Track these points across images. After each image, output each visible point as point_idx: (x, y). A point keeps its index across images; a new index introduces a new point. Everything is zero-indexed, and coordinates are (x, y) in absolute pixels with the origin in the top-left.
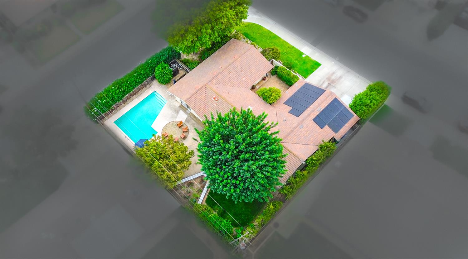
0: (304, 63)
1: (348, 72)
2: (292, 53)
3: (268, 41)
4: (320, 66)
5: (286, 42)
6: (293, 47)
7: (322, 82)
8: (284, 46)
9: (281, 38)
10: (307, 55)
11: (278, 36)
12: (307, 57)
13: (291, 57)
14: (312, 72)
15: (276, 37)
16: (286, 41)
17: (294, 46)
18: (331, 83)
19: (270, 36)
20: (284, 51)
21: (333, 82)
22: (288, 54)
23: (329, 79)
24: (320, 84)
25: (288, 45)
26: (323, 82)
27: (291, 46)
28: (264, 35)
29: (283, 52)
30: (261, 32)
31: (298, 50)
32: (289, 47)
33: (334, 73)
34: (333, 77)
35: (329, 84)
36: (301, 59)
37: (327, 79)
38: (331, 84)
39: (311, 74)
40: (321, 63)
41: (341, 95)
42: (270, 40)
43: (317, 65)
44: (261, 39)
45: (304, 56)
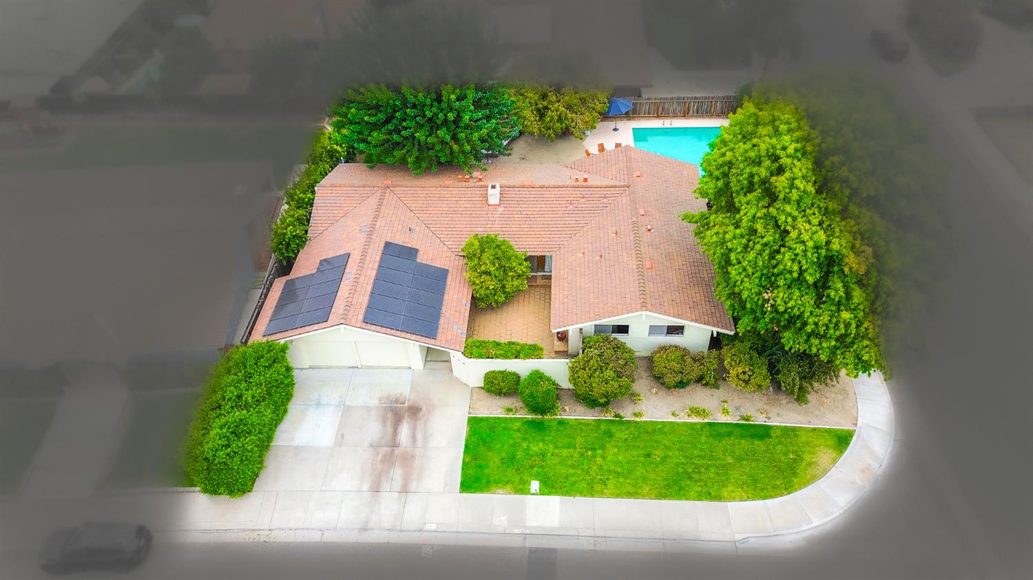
0: (511, 460)
1: (365, 529)
2: (573, 466)
3: (676, 457)
4: (462, 484)
5: (630, 495)
6: (592, 496)
7: (419, 436)
8: (618, 474)
9: (657, 498)
10: (529, 496)
11: (674, 502)
12: (522, 489)
13: (565, 452)
14: (467, 447)
15: (674, 487)
16: (632, 501)
17: (588, 500)
18: (393, 451)
19: (690, 478)
20: (604, 458)
21: (388, 460)
22: (582, 456)
23: (407, 460)
24: (419, 427)
26: (414, 438)
27: (601, 495)
28: (713, 470)
29: (599, 452)
30: (734, 474)
31: (567, 493)
32: (604, 482)
33: (405, 490)
34: (397, 473)
35: (394, 444)
36: (532, 467)
37: (413, 457)
38: (389, 449)
39: (467, 441)
40: (465, 495)
41: (343, 436)
42: (678, 465)
43: (473, 481)
44: (701, 450)
45: (535, 485)
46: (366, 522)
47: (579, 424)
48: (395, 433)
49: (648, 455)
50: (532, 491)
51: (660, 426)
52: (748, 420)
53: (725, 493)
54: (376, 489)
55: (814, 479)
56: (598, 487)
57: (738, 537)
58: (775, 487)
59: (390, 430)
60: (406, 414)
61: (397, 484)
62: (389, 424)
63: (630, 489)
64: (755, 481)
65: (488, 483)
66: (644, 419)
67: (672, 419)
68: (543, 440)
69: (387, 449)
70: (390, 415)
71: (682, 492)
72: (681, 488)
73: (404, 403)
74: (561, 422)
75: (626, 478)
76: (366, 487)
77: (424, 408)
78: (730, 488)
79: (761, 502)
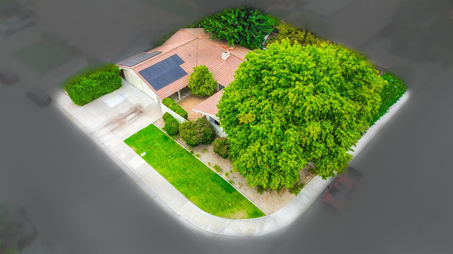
0: (146, 142)
1: (92, 133)
2: (159, 156)
3: (192, 176)
4: (127, 140)
5: (165, 176)
6: (154, 168)
7: (133, 120)
8: (169, 168)
9: (170, 183)
10: (138, 156)
11: (174, 188)
12: (139, 153)
13: (163, 151)
14: (140, 131)
15: (178, 184)
16: (163, 178)
17: (152, 168)
18: (122, 119)
19: (188, 185)
20: (171, 160)
21: (118, 120)
22: (167, 156)
23: (123, 123)
24: (136, 117)
25: (163, 169)
26: (131, 119)
27: (157, 170)
28: (198, 188)
29: (173, 158)
30: (203, 195)
31: (149, 162)
32: (162, 167)
33: (112, 131)
34: (116, 125)
35: (125, 117)
36: (149, 149)
37: (125, 124)
38: (122, 118)
39: (143, 129)
40: (124, 143)
41: (117, 107)
42: (190, 179)
43: (130, 141)
44: (203, 180)
45: (144, 154)
46: (95, 132)
47: (178, 146)
48: (129, 115)
49: (185, 169)
50: (141, 155)
51: (200, 164)
52: (231, 183)
53: (192, 198)
54: (106, 126)
55: (227, 217)
56: (159, 167)
57: (178, 213)
58: (210, 209)
59: (129, 113)
60: (138, 112)
61: (112, 128)
62: (131, 111)
63: (167, 174)
64: (206, 202)
65: (133, 144)
66: (199, 159)
67: (207, 165)
68: (161, 144)
69: (122, 117)
70: (134, 109)
71: (180, 187)
72: (181, 186)
73: (141, 108)
74: (173, 142)
75: (170, 170)
76: (105, 123)
77: (144, 113)
78: (196, 197)
79: (200, 209)
